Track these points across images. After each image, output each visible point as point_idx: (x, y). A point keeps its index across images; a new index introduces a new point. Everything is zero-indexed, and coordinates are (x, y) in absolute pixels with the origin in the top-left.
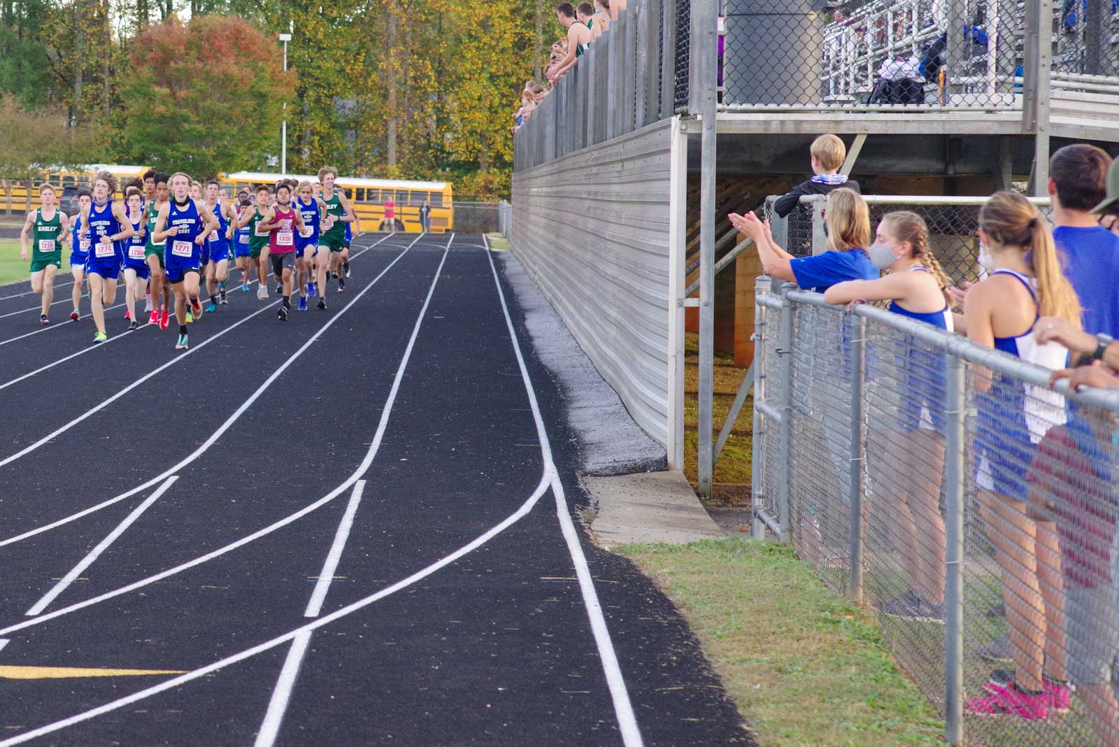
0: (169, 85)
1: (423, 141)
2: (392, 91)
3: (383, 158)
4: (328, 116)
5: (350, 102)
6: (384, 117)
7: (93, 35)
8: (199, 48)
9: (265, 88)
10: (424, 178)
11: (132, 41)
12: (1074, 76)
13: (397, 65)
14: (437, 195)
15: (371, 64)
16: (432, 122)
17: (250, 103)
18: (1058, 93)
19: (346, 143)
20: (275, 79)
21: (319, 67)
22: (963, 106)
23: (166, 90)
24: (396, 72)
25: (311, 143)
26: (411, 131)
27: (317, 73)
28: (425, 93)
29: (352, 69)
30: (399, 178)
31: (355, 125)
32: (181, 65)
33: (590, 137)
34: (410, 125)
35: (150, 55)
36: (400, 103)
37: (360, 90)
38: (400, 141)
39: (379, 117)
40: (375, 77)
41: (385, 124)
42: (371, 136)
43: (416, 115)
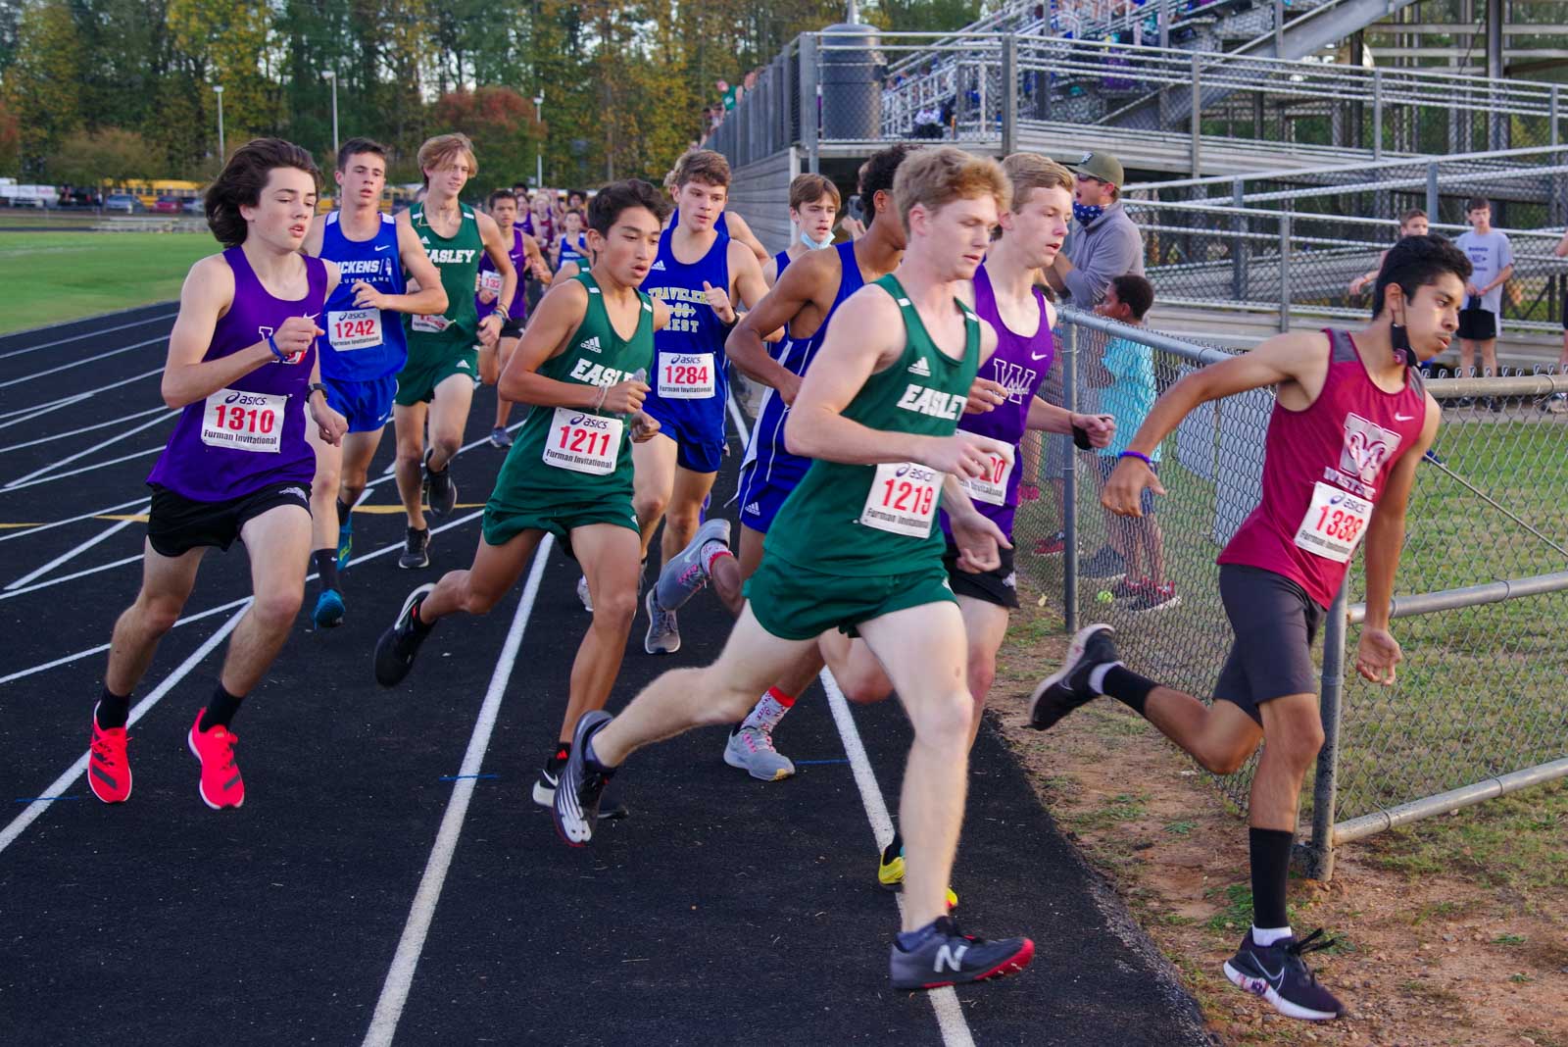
1: (630, 167)
2: (610, 135)
4: (568, 152)
5: (582, 142)
6: (605, 152)
7: (411, 100)
8: (482, 108)
9: (526, 133)
11: (436, 103)
12: (1031, 121)
13: (612, 118)
15: (596, 118)
16: (636, 155)
17: (516, 144)
18: (1022, 132)
19: (579, 170)
20: (532, 129)
21: (561, 120)
22: (966, 139)
24: (612, 123)
25: (557, 169)
26: (622, 161)
27: (560, 123)
28: (631, 138)
29: (583, 121)
31: (584, 157)
32: (470, 119)
33: (738, 162)
35: (448, 113)
36: (614, 143)
37: (589, 135)
38: (615, 167)
39: (601, 151)
40: (598, 126)
41: (606, 156)
42: (596, 164)
43: (626, 150)
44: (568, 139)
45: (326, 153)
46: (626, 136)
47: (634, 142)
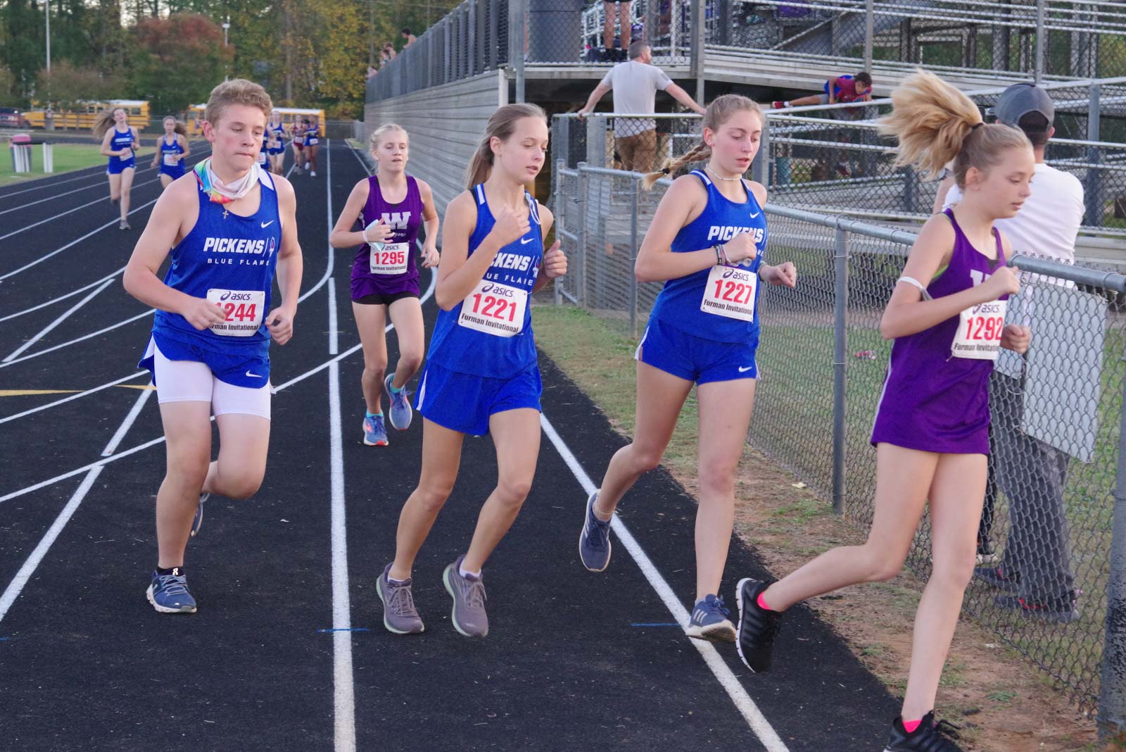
0: (159, 53)
1: (306, 86)
2: (289, 57)
3: (284, 96)
4: (252, 71)
5: (264, 63)
6: (285, 72)
7: (112, 24)
8: (177, 32)
9: (216, 55)
10: (308, 107)
11: (135, 27)
13: (290, 42)
15: (276, 41)
16: (311, 76)
17: (207, 64)
20: (222, 50)
21: (246, 43)
23: (157, 56)
24: (291, 46)
26: (299, 80)
27: (245, 46)
28: (308, 59)
29: (265, 45)
30: (293, 107)
31: (268, 76)
32: (166, 41)
34: (299, 77)
35: (147, 36)
36: (293, 64)
37: (270, 57)
38: (293, 86)
39: (281, 71)
40: (278, 49)
41: (285, 76)
42: (276, 83)
43: (303, 71)
44: (251, 60)
45: (40, 71)
46: (304, 58)
47: (311, 63)
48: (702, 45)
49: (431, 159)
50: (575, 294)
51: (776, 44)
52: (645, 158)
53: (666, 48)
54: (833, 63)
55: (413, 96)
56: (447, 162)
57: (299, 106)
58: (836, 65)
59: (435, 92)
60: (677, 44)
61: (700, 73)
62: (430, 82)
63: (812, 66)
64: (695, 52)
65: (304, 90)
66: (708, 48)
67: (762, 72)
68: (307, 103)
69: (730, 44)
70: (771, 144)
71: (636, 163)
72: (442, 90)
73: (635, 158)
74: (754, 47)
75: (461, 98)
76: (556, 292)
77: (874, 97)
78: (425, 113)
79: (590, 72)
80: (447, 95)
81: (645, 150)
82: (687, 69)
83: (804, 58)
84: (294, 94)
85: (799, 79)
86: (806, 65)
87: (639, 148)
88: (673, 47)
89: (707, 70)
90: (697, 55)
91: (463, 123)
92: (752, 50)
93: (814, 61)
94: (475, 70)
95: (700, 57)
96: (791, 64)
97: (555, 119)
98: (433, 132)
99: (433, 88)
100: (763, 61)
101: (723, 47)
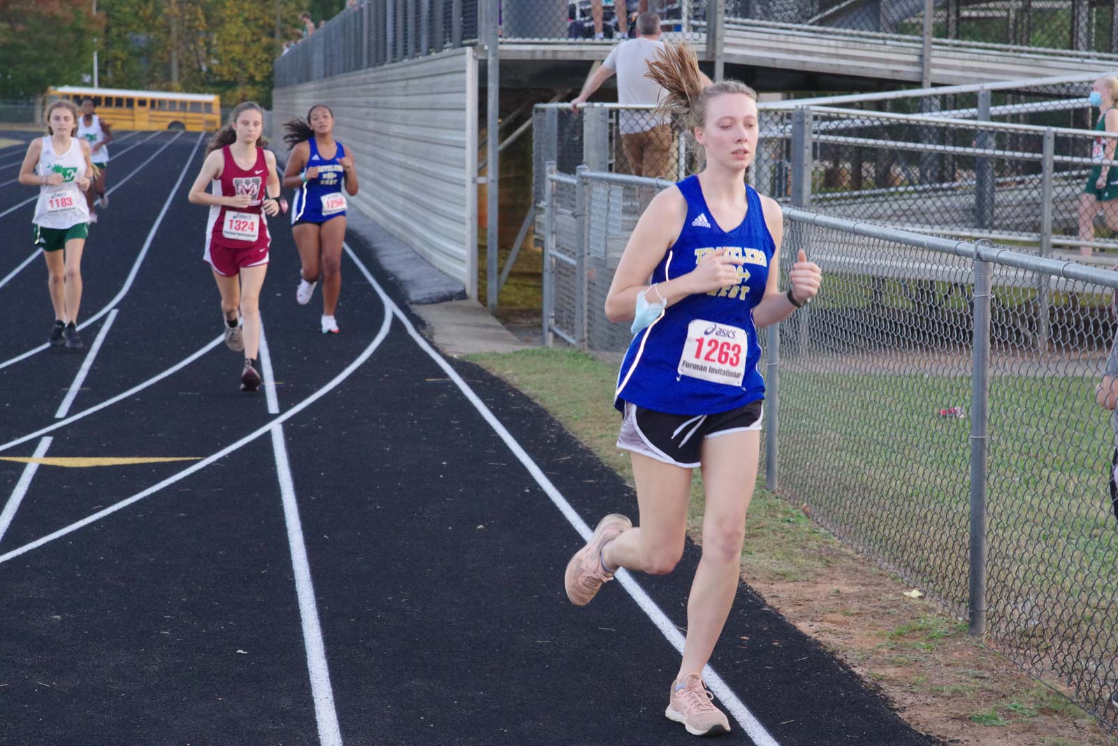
1: (196, 66)
2: (174, 29)
3: (168, 77)
4: (126, 47)
5: (142, 37)
6: (169, 48)
9: (82, 25)
10: (198, 92)
13: (176, 10)
14: (208, 105)
15: (158, 10)
16: (202, 52)
19: (138, 66)
20: (89, 19)
21: (119, 11)
24: (176, 16)
26: (188, 59)
27: (118, 15)
28: (197, 33)
29: (144, 13)
30: (180, 91)
31: (145, 53)
34: (187, 54)
36: (179, 38)
37: (150, 28)
38: (180, 65)
39: (164, 48)
40: (160, 19)
41: (169, 53)
42: (158, 61)
43: (192, 47)
44: (126, 32)
46: (193, 31)
47: (202, 37)
48: (722, 18)
49: (369, 159)
50: (572, 333)
51: (809, 18)
52: (657, 160)
53: (675, 22)
54: (881, 42)
55: (342, 79)
56: (389, 162)
57: (187, 89)
58: (885, 44)
59: (373, 75)
60: (689, 18)
61: (718, 53)
62: (365, 62)
63: (858, 45)
64: (712, 28)
65: (193, 70)
66: (727, 22)
67: (796, 52)
68: (198, 88)
69: (753, 18)
70: (815, 144)
71: (645, 167)
72: (383, 73)
73: (644, 161)
74: (783, 20)
75: (411, 82)
76: (546, 328)
77: (934, 85)
78: (360, 100)
79: (581, 52)
80: (389, 79)
81: (657, 150)
82: (703, 48)
83: (845, 35)
84: (181, 76)
85: (842, 62)
86: (851, 45)
87: (650, 147)
88: (684, 20)
89: (727, 50)
90: (714, 31)
91: (414, 115)
92: (783, 25)
93: (857, 39)
94: (430, 47)
95: (719, 33)
96: (832, 43)
97: (537, 111)
98: (371, 125)
99: (370, 69)
100: (797, 39)
101: (747, 21)
